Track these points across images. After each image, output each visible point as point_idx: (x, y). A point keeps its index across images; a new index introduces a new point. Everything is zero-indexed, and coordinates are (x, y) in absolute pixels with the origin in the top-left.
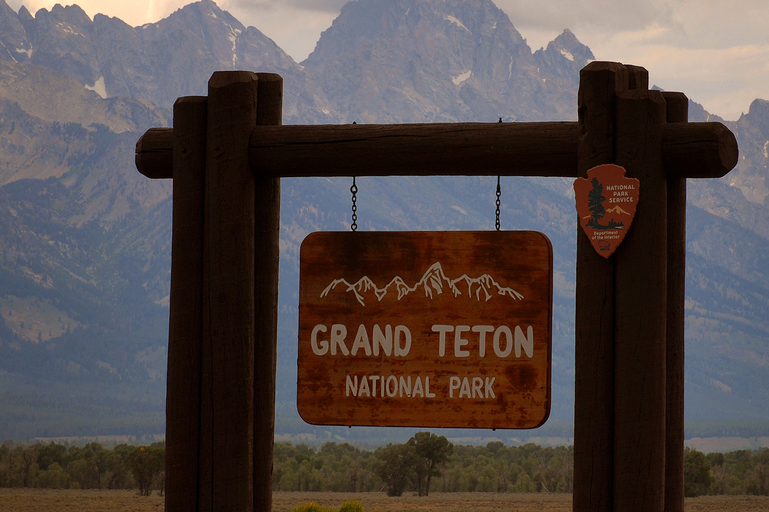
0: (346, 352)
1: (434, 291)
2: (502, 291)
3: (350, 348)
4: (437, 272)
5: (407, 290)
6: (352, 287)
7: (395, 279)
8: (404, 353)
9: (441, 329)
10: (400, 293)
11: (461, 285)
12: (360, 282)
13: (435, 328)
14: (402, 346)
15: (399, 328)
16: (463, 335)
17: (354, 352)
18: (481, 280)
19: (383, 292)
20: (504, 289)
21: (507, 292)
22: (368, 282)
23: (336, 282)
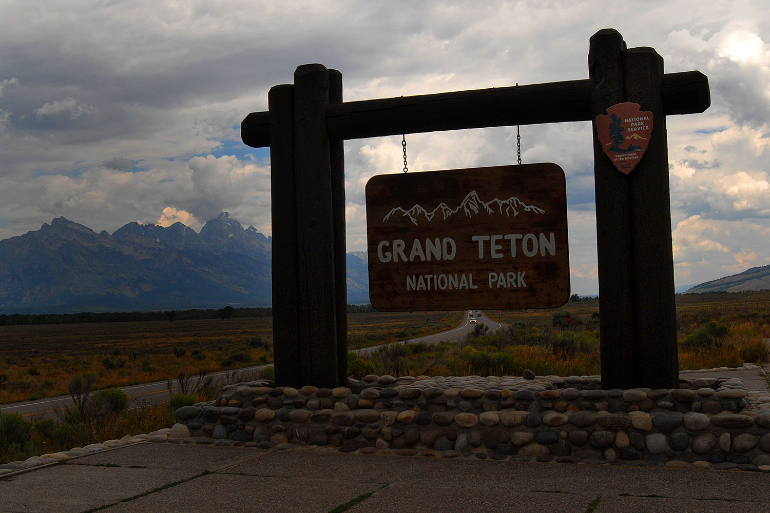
0: (405, 259)
1: (472, 211)
2: (527, 208)
3: (408, 257)
4: (474, 198)
5: (450, 212)
6: (407, 213)
7: (441, 205)
8: (451, 257)
9: (480, 239)
10: (445, 214)
11: (494, 206)
12: (413, 209)
13: (474, 238)
14: (449, 252)
15: (445, 240)
16: (497, 242)
17: (412, 259)
18: (509, 202)
19: (432, 215)
20: (529, 207)
21: (531, 209)
22: (419, 208)
23: (394, 210)
